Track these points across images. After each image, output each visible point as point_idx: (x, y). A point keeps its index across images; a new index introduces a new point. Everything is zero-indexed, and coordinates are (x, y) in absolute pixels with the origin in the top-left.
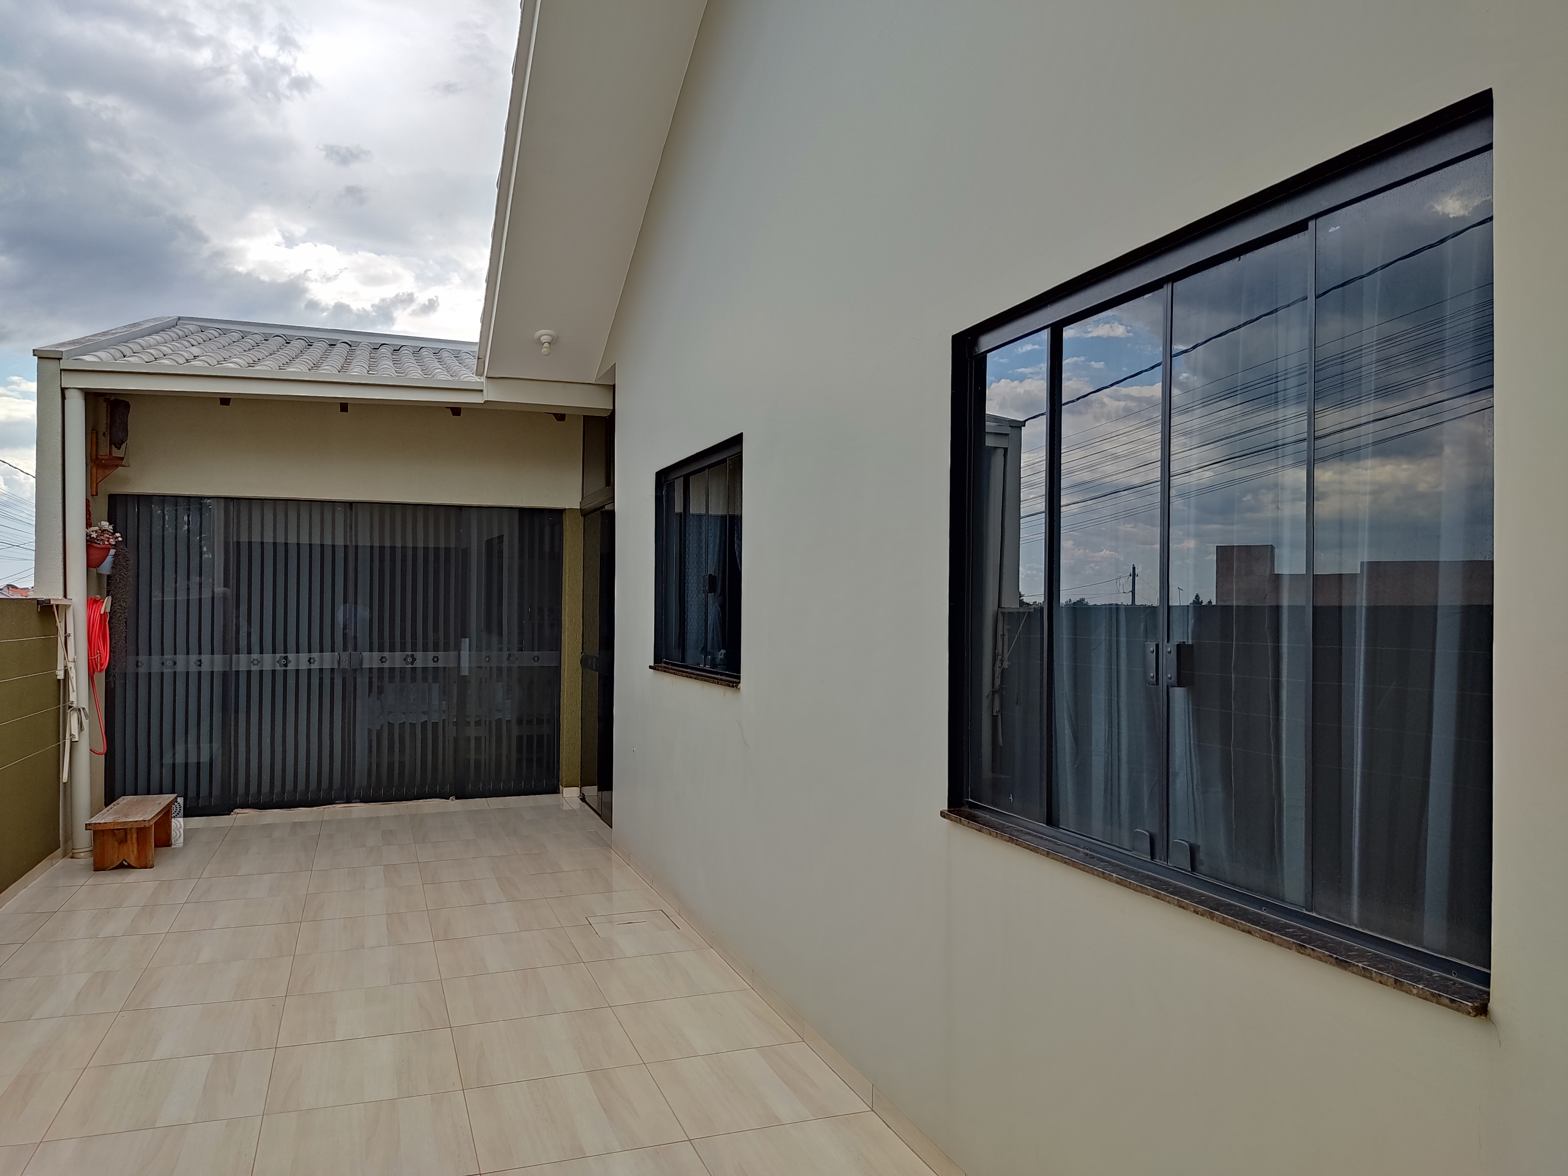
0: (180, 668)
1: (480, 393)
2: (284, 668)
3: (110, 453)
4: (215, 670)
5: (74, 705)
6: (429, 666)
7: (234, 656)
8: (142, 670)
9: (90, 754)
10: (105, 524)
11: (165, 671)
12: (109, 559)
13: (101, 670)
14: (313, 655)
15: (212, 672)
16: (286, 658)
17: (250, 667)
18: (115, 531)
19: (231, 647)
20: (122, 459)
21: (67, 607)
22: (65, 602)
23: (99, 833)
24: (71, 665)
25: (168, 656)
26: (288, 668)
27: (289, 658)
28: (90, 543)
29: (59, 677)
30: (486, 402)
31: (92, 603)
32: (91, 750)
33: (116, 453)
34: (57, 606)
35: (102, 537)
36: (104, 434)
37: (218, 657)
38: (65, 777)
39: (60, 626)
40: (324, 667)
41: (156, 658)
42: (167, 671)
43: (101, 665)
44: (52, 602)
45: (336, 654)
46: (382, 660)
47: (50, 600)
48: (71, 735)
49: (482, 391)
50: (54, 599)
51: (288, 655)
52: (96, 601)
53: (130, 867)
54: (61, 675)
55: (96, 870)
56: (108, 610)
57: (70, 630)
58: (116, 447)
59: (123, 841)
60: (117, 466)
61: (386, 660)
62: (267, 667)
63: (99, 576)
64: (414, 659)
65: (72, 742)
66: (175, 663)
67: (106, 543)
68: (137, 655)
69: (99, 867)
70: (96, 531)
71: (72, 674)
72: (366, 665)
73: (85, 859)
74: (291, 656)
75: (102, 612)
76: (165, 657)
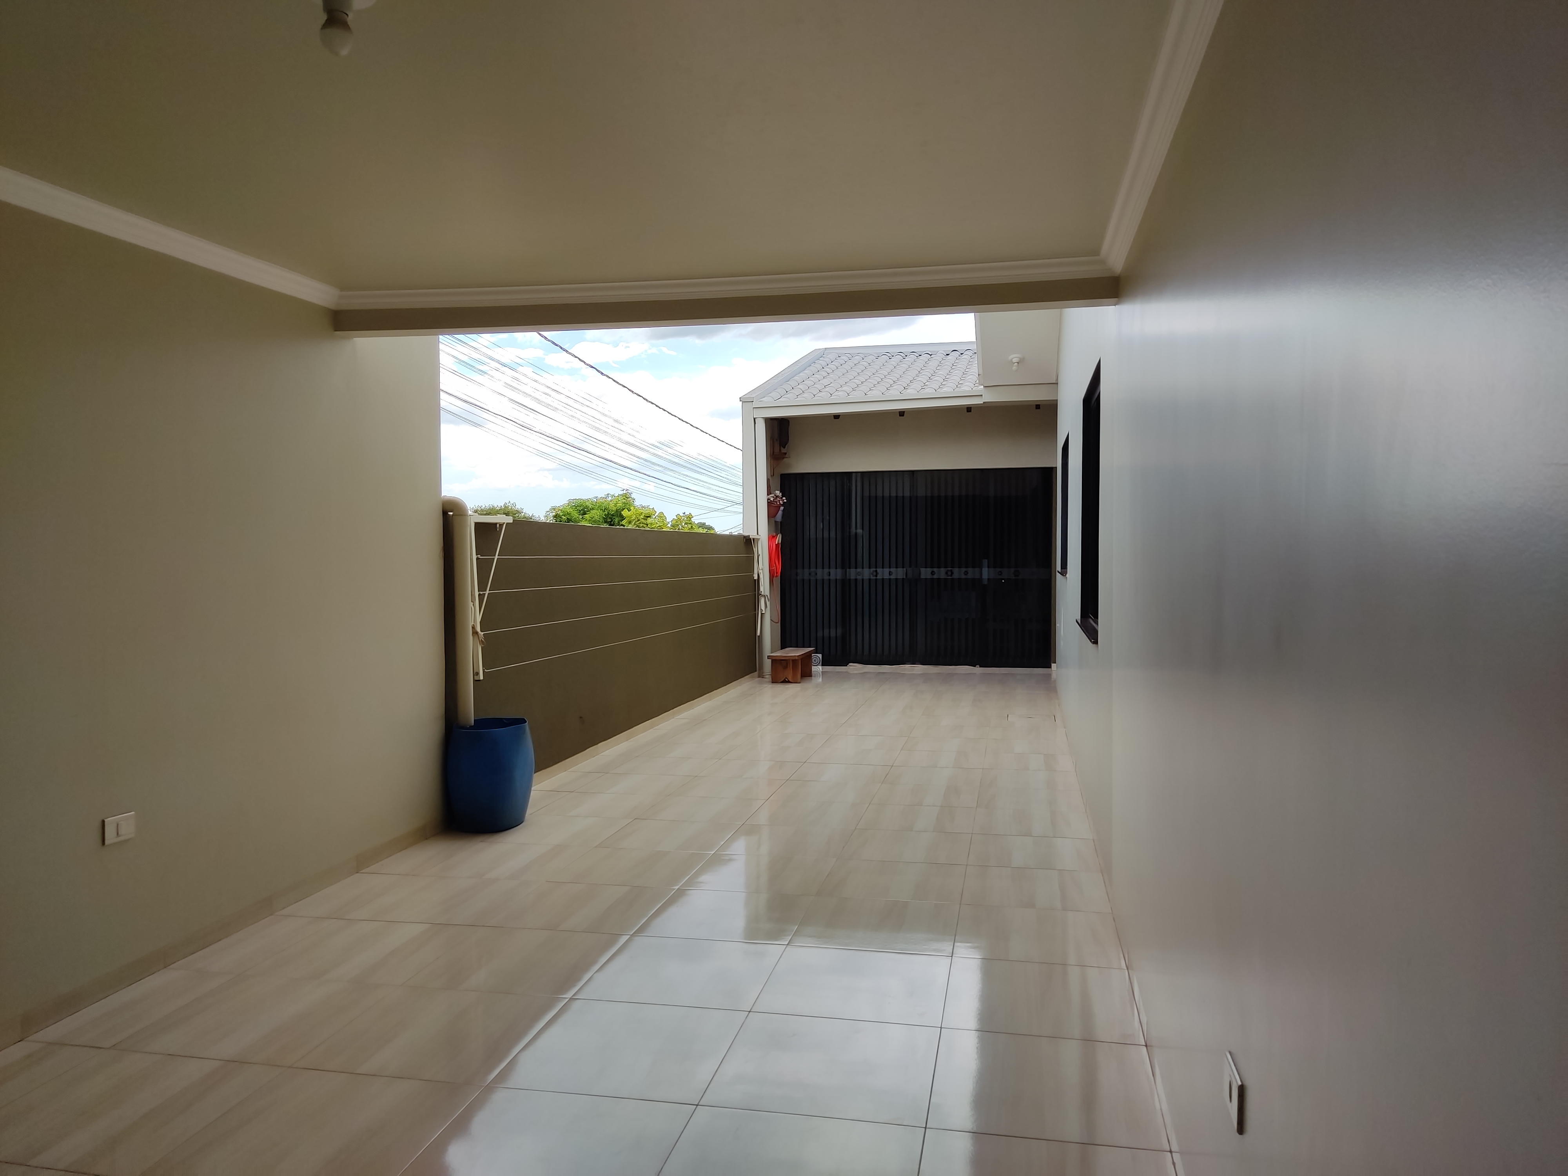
0: (819, 577)
1: (980, 397)
2: (875, 578)
3: (780, 450)
4: (838, 578)
5: (763, 593)
6: (962, 577)
7: (848, 570)
8: (799, 578)
9: (771, 622)
10: (778, 493)
11: (811, 578)
12: (780, 513)
13: (777, 576)
14: (892, 570)
15: (836, 579)
16: (876, 571)
17: (856, 576)
18: (783, 496)
19: (845, 564)
20: (786, 454)
21: (758, 539)
22: (757, 537)
23: (775, 661)
24: (761, 571)
25: (813, 570)
26: (878, 578)
27: (878, 571)
28: (770, 503)
29: (755, 578)
30: (984, 402)
31: (771, 538)
32: (771, 620)
33: (783, 451)
34: (754, 539)
35: (776, 500)
36: (777, 440)
37: (839, 571)
38: (758, 633)
39: (755, 550)
40: (898, 577)
41: (806, 571)
42: (813, 578)
43: (777, 573)
44: (750, 537)
45: (905, 569)
46: (933, 573)
47: (749, 536)
48: (761, 609)
49: (982, 395)
50: (752, 535)
51: (878, 569)
52: (773, 537)
53: (789, 682)
54: (756, 578)
55: (772, 683)
56: (780, 542)
57: (760, 553)
58: (783, 447)
59: (786, 667)
60: (784, 458)
61: (935, 573)
62: (866, 577)
63: (776, 522)
64: (952, 573)
65: (762, 614)
66: (816, 574)
67: (778, 503)
68: (797, 568)
69: (774, 681)
70: (773, 497)
71: (761, 576)
72: (923, 577)
73: (768, 677)
74: (879, 570)
75: (777, 543)
76: (812, 570)
